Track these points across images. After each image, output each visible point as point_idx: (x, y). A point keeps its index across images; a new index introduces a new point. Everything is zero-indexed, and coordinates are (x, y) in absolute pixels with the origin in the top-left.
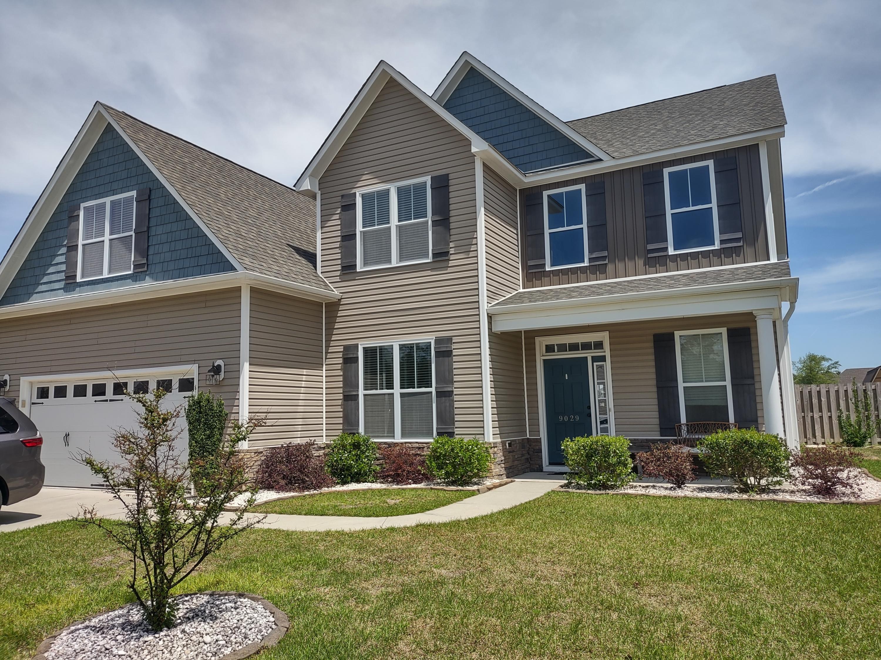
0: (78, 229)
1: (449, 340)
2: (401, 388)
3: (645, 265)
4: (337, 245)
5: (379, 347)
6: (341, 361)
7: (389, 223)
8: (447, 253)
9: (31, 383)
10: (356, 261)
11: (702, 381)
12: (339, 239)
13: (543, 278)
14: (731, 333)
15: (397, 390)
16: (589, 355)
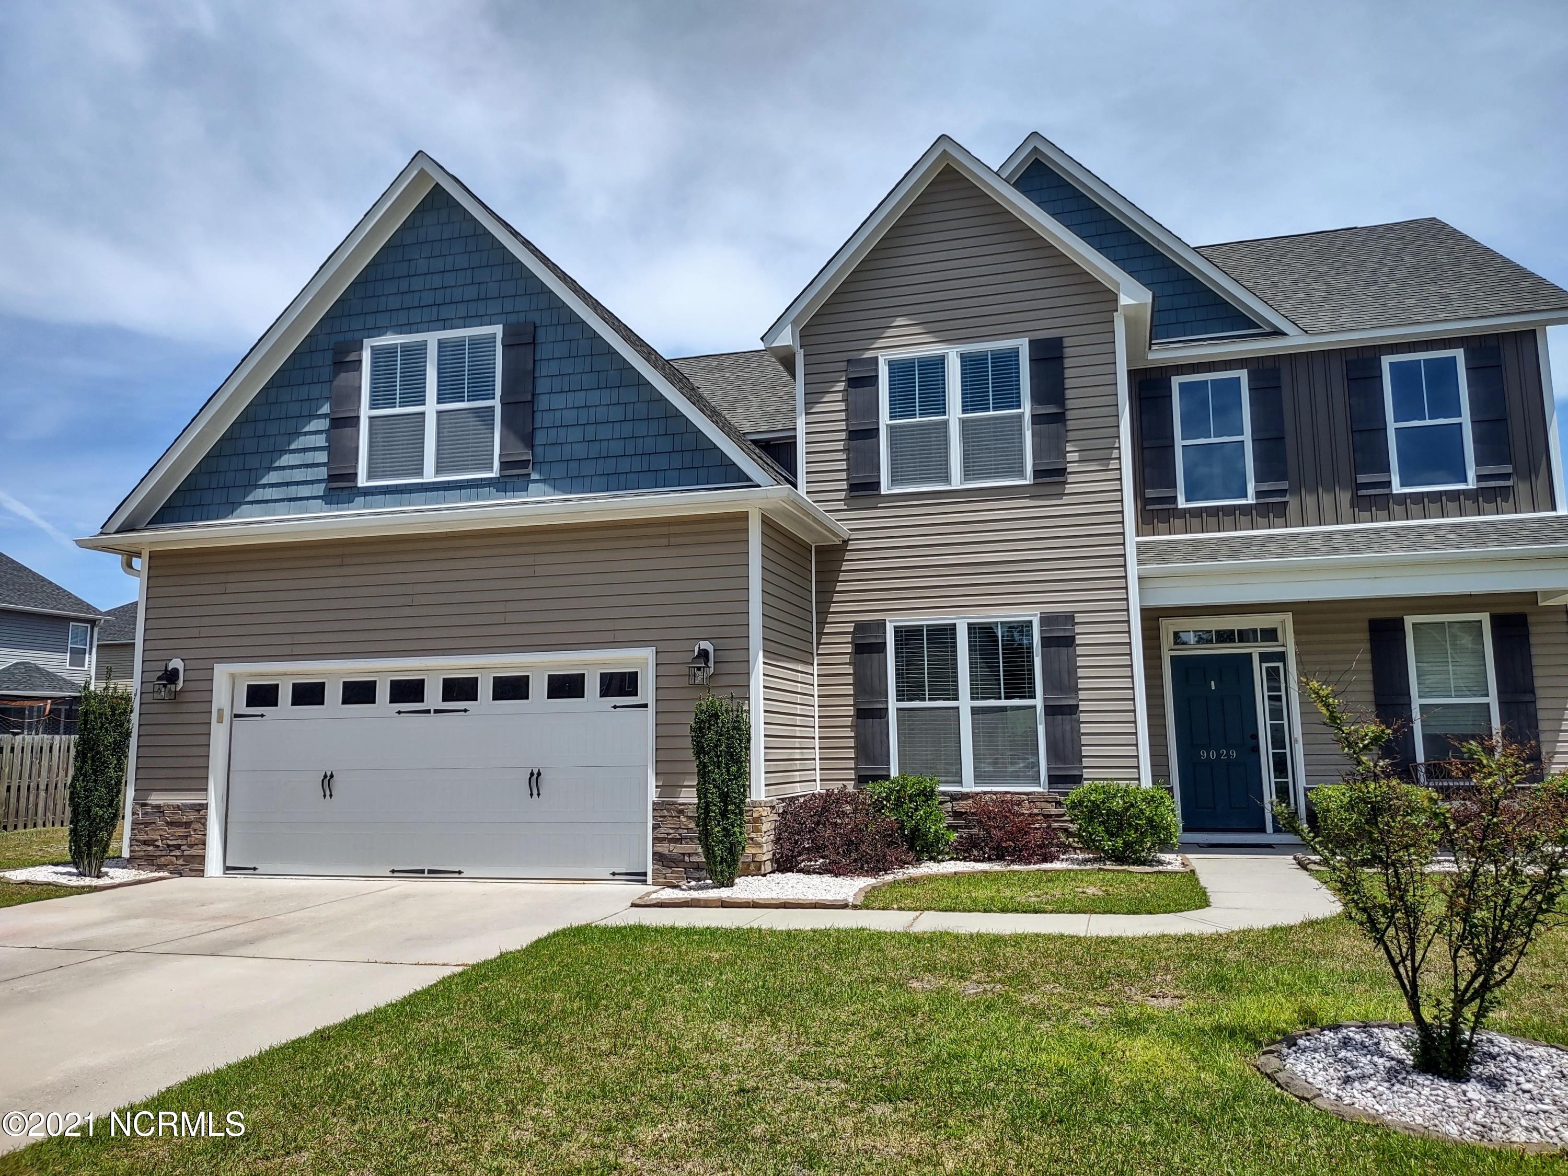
0: (360, 388)
1: (1069, 618)
2: (972, 699)
3: (1352, 506)
4: (840, 446)
5: (927, 626)
6: (849, 649)
7: (944, 413)
8: (1062, 472)
9: (233, 677)
10: (879, 476)
11: (1450, 696)
12: (843, 435)
13: (1171, 520)
14: (1498, 622)
15: (965, 703)
16: (1255, 650)
